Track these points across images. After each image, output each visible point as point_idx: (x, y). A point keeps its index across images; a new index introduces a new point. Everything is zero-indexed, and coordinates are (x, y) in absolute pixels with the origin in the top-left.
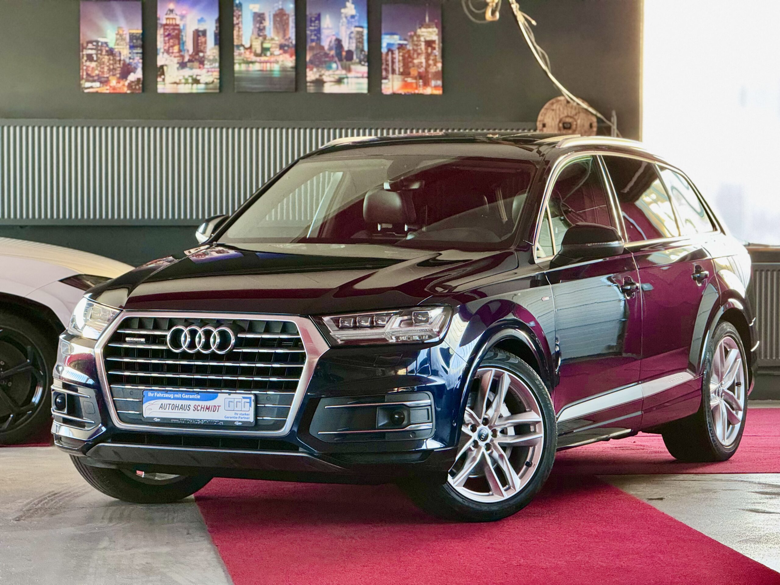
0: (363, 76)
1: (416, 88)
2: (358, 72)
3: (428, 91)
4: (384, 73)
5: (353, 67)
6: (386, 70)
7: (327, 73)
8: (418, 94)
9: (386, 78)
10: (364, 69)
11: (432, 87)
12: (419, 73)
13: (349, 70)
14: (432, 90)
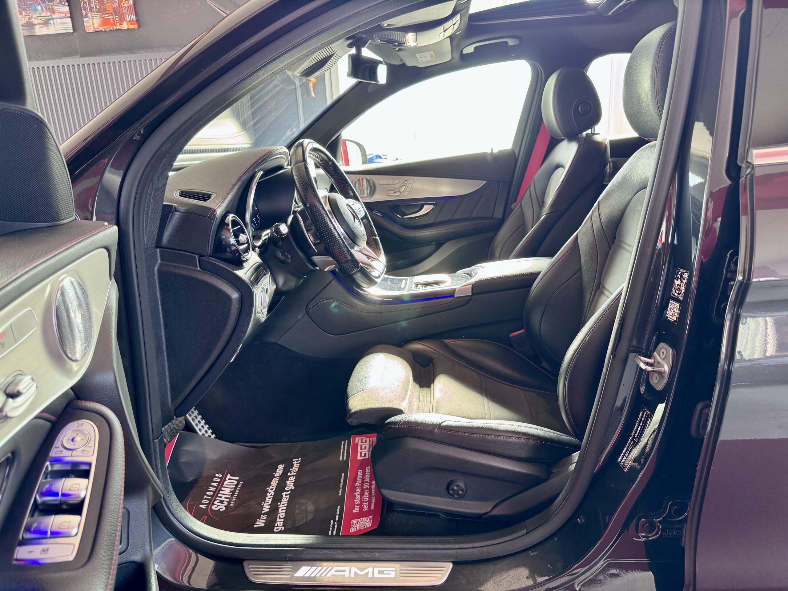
0: (66, 15)
1: (114, 25)
2: (61, 12)
3: (125, 26)
4: (83, 12)
5: (55, 7)
6: (85, 8)
7: (35, 16)
8: (116, 30)
9: (86, 17)
10: (67, 9)
11: (127, 22)
12: (114, 8)
13: (53, 12)
14: (128, 25)
